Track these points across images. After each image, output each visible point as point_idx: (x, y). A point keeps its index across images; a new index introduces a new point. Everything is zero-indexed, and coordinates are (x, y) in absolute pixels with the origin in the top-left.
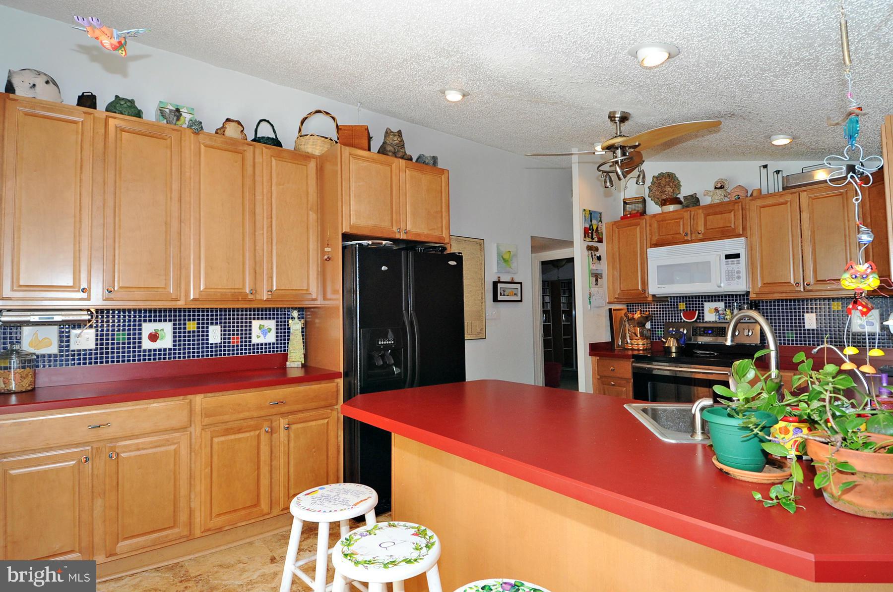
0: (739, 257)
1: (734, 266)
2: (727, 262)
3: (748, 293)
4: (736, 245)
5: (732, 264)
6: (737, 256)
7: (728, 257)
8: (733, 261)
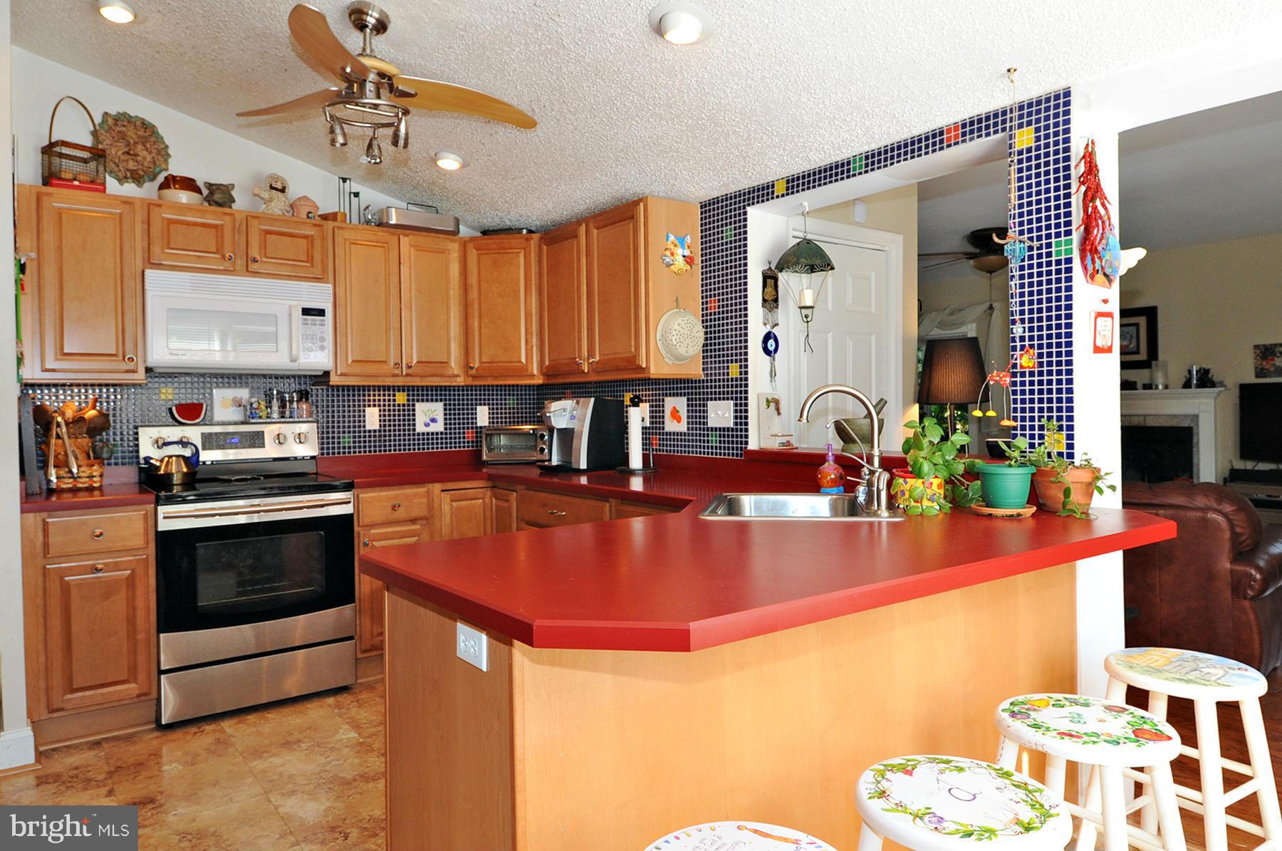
0: (324, 316)
1: (316, 328)
2: (305, 320)
3: (327, 374)
4: (319, 295)
5: (312, 324)
6: (321, 313)
7: (306, 312)
8: (314, 320)
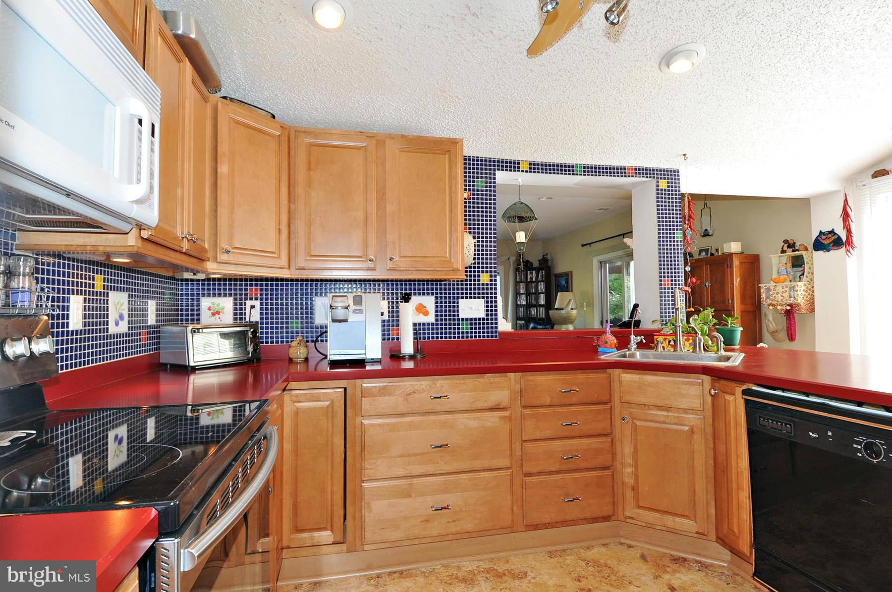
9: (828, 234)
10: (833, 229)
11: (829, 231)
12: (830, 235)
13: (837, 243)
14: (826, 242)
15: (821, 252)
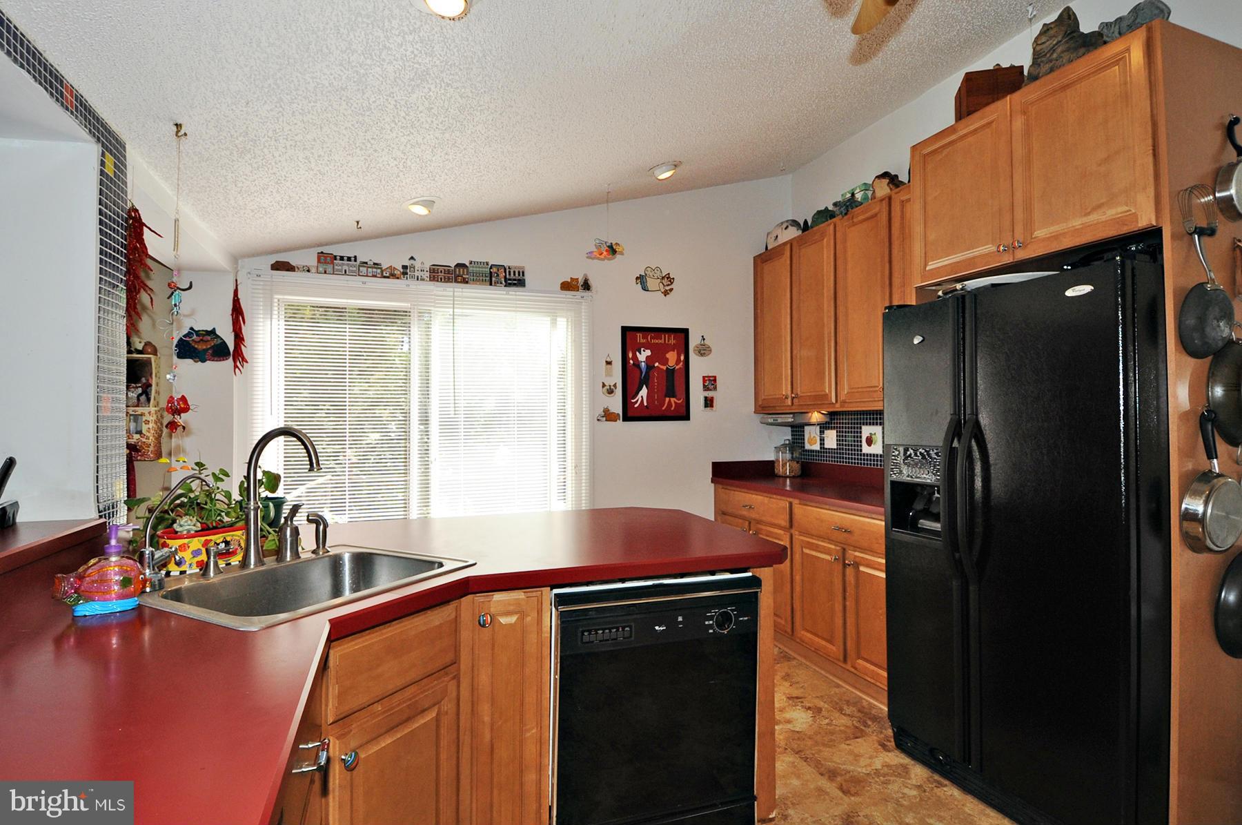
9: (204, 335)
10: (214, 329)
11: (206, 331)
12: (209, 338)
13: (220, 352)
14: (200, 347)
15: (189, 361)
